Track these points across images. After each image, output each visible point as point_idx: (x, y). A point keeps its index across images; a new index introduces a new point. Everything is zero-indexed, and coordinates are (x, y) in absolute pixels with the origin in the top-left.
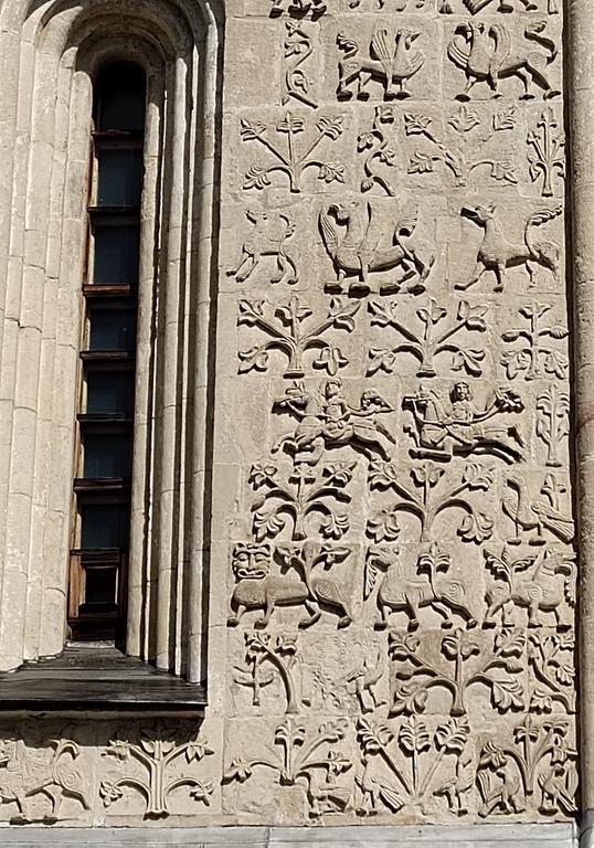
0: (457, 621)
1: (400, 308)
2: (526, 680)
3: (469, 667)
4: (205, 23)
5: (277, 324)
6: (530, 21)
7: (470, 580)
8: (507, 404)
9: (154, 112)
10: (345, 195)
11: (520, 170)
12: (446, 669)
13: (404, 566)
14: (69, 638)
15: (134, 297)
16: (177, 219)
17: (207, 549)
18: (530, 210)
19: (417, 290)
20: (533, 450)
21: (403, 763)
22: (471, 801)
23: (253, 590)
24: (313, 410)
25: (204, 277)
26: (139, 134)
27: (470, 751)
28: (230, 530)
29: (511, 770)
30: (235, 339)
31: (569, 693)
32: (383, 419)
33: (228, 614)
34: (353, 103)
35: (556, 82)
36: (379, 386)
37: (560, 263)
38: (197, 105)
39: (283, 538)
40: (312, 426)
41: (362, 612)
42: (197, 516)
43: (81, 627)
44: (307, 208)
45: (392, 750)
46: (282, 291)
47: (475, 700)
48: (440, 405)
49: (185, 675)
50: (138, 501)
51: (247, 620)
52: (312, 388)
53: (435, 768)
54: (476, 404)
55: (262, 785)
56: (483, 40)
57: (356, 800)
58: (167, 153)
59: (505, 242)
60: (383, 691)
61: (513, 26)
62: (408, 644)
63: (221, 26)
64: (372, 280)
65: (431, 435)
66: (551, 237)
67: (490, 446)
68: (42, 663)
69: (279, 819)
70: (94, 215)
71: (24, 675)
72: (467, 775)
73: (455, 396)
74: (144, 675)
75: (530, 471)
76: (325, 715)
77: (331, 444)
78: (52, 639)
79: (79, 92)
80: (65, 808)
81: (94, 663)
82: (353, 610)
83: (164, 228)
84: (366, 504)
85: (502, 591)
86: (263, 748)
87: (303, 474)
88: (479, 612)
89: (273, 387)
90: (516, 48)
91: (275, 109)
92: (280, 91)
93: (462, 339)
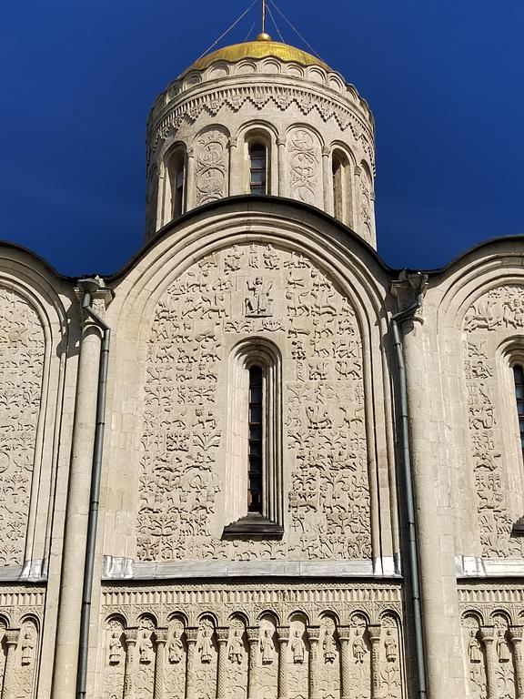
0: (342, 510)
1: (326, 432)
2: (359, 525)
3: (345, 522)
4: (277, 359)
5: (297, 436)
6: (355, 360)
7: (344, 501)
8: (352, 456)
9: (264, 379)
10: (312, 404)
11: (353, 397)
12: (340, 522)
13: (329, 497)
14: (249, 511)
15: (261, 426)
16: (271, 408)
17: (282, 492)
18: (356, 408)
19: (330, 428)
20: (359, 468)
21: (330, 546)
22: (347, 555)
23: (294, 503)
24: (306, 458)
25: (278, 424)
26: (261, 384)
27: (346, 543)
28: (288, 488)
29: (356, 547)
30: (287, 440)
31: (369, 528)
32: (323, 460)
33: (288, 509)
34: (313, 381)
35: (361, 376)
36: (322, 452)
37: (364, 421)
38: (276, 380)
39: (301, 490)
40: (306, 462)
41: (320, 509)
42: (279, 484)
43: (251, 508)
44: (303, 407)
45: (328, 542)
46: (298, 427)
47: (347, 530)
48: (336, 456)
49: (278, 522)
50: (264, 477)
51: (293, 510)
52: (306, 454)
53: (338, 547)
54: (344, 456)
55: (298, 552)
56: (344, 365)
57: (320, 555)
58: (268, 390)
59: (350, 416)
60: (325, 528)
61: (351, 361)
62: (331, 516)
63: (281, 361)
64: (319, 425)
65: (334, 464)
66: (361, 414)
67: (348, 467)
68: (243, 519)
69: (302, 559)
70: (250, 404)
71: (241, 523)
72: (346, 548)
73: (340, 455)
74: (268, 523)
75: (358, 473)
76: (312, 534)
77: (311, 466)
78: (245, 513)
79: (247, 374)
80: (252, 557)
81: (255, 519)
82: (318, 508)
83: (268, 409)
84: (320, 481)
85: (352, 503)
86: (298, 542)
87: (305, 473)
88: (347, 508)
89: (297, 452)
90: (352, 367)
91: (295, 382)
92: (296, 377)
93: (341, 440)
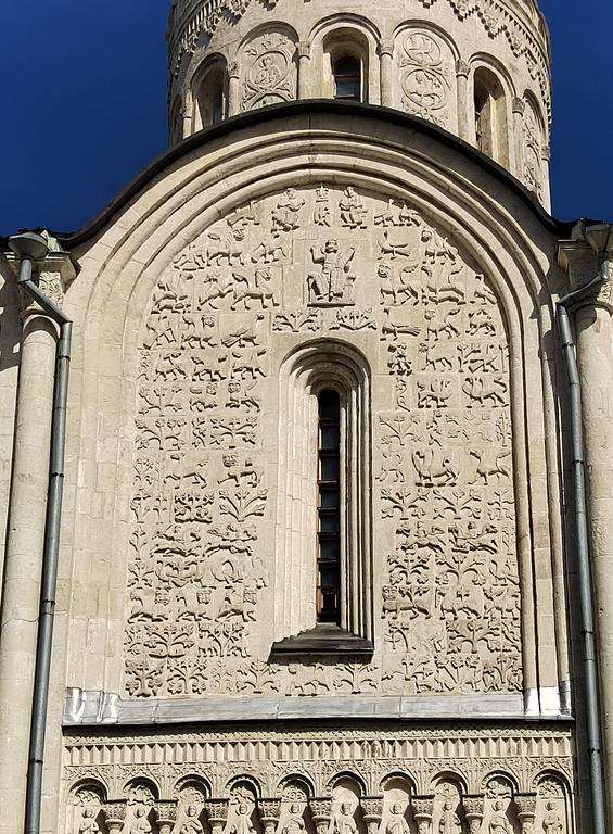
0: (473, 616)
1: (446, 492)
2: (501, 638)
3: (478, 634)
4: (363, 377)
5: (397, 499)
6: (496, 376)
7: (478, 600)
8: (491, 530)
9: (343, 411)
10: (423, 447)
11: (493, 436)
12: (469, 635)
13: (451, 595)
14: (319, 621)
15: (338, 486)
16: (354, 455)
17: (372, 588)
18: (497, 452)
19: (453, 485)
20: (501, 548)
21: (453, 672)
22: (481, 686)
23: (391, 604)
24: (412, 533)
25: (367, 479)
26: (338, 420)
27: (480, 667)
28: (381, 580)
29: (496, 674)
30: (380, 505)
31: (519, 644)
32: (441, 536)
33: (382, 613)
34: (425, 409)
35: (507, 401)
36: (439, 523)
37: (511, 474)
38: (361, 410)
39: (403, 583)
40: (412, 539)
41: (435, 613)
42: (367, 574)
43: (322, 617)
44: (407, 452)
45: (449, 666)
46: (398, 485)
47: (481, 647)
48: (463, 530)
49: (365, 637)
50: (343, 567)
51: (389, 616)
52: (411, 524)
53: (466, 674)
54: (478, 531)
55: (398, 680)
56: (477, 383)
57: (435, 686)
58: (349, 428)
59: (488, 466)
60: (444, 643)
61: (489, 377)
62: (454, 625)
63: (370, 377)
64: (434, 481)
65: (460, 543)
66: (507, 463)
67: (484, 547)
68: (308, 632)
69: (405, 694)
70: (321, 453)
71: (303, 637)
72: (479, 676)
73: (469, 527)
74: (349, 637)
75: (501, 556)
76: (423, 653)
77: (420, 546)
78: (311, 622)
79: (313, 403)
80: (320, 690)
81: (328, 632)
82: (431, 612)
83: (349, 459)
84: (435, 570)
85: (490, 604)
86: (398, 666)
87: (410, 557)
88: (482, 613)
89: (396, 524)
90: (491, 387)
91: (393, 412)
92: (395, 405)
93: (472, 504)
